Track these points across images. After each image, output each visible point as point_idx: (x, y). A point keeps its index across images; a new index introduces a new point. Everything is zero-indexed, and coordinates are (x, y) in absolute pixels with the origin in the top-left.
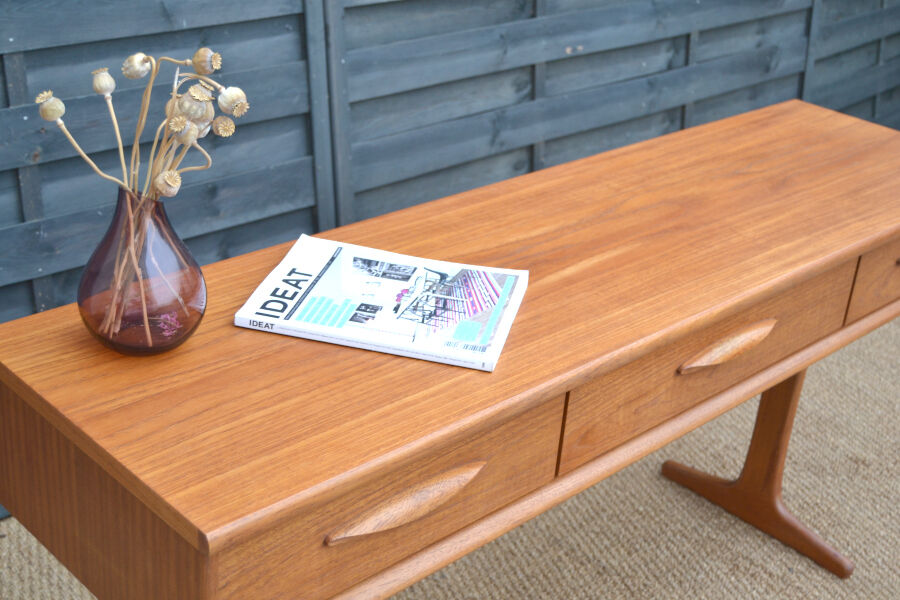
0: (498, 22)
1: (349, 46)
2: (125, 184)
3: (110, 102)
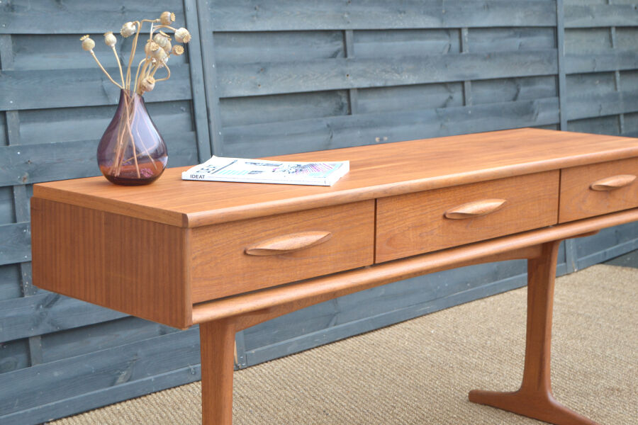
0: (325, 116)
1: (224, 125)
2: (124, 88)
3: (114, 49)
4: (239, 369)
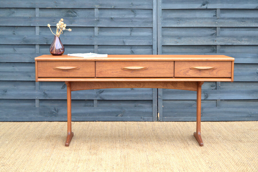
4: (159, 121)
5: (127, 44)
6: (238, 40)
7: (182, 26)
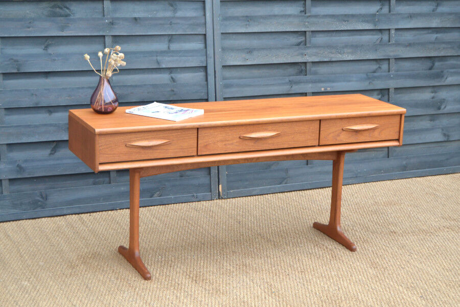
0: (288, 76)
1: (224, 78)
2: (102, 75)
3: (101, 58)
4: (222, 199)
5: (164, 66)
6: (338, 52)
7: (254, 31)
